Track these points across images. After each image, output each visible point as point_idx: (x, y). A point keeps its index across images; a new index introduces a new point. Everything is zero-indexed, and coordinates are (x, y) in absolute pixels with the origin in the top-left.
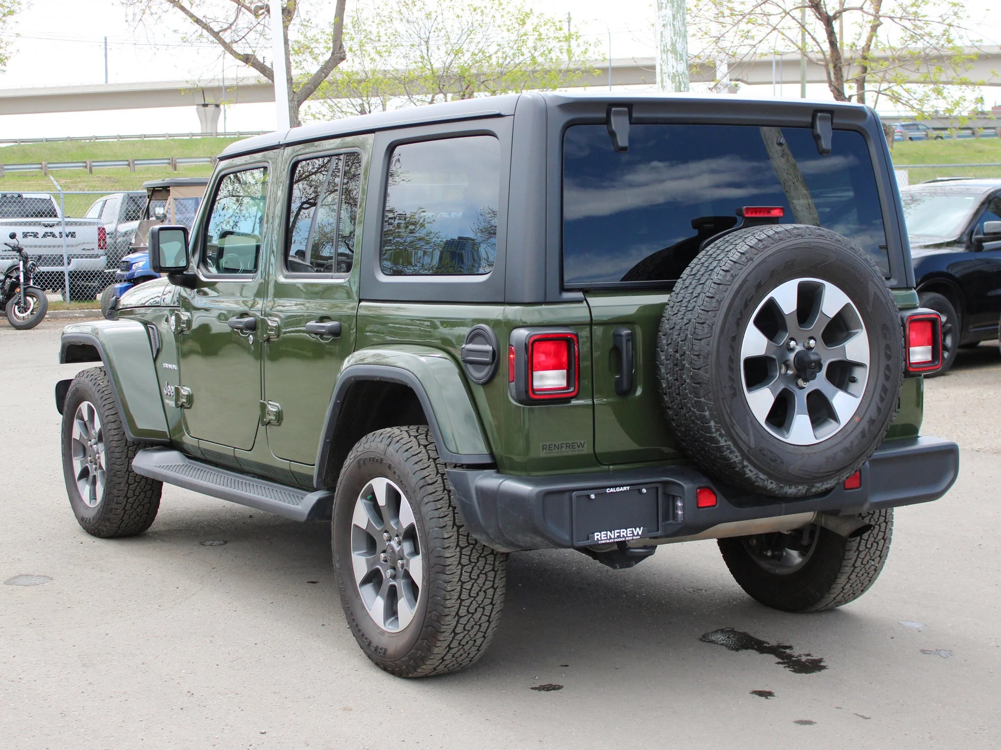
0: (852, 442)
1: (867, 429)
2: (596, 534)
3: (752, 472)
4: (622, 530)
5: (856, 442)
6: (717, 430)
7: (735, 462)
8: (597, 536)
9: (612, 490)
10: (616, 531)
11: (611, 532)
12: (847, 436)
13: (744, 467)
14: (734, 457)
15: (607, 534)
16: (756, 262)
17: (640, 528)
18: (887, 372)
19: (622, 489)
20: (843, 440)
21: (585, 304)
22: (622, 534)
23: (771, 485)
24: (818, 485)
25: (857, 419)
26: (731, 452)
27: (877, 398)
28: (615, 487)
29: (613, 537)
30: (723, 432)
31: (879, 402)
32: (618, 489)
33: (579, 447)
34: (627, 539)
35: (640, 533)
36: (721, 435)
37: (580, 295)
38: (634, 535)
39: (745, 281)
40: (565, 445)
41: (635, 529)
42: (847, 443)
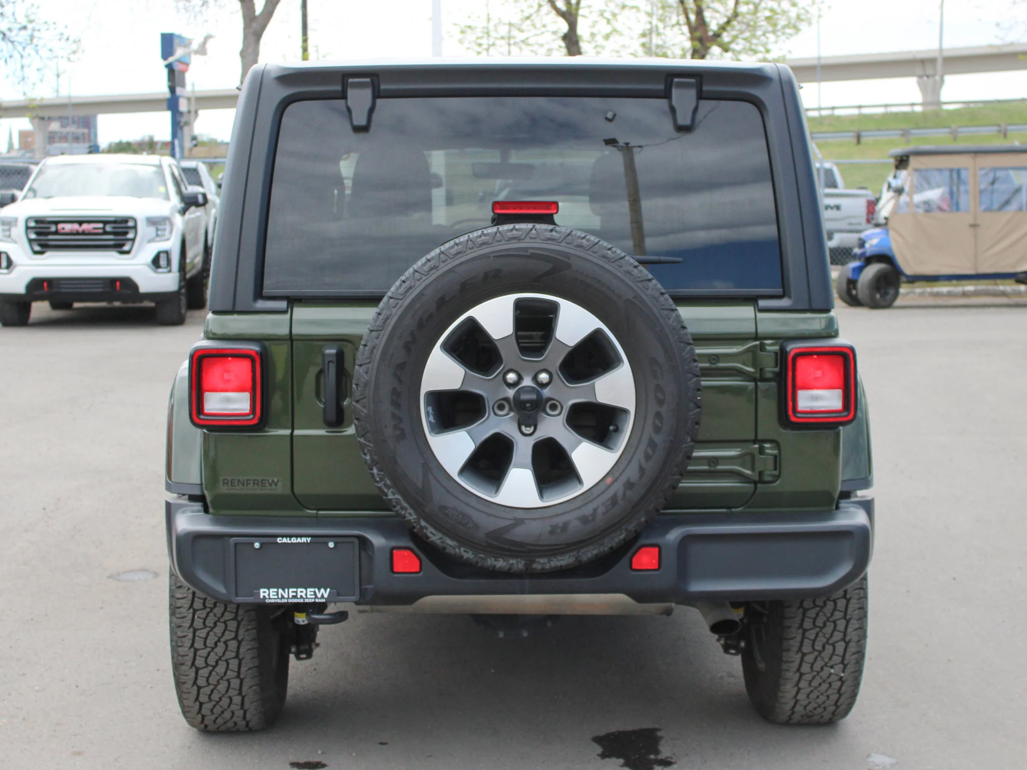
0: (595, 510)
1: (620, 495)
2: (262, 590)
3: (434, 535)
4: (299, 590)
5: (601, 510)
6: (382, 479)
7: (410, 520)
8: (263, 593)
9: (285, 540)
10: (291, 590)
11: (284, 590)
12: (590, 502)
13: (422, 528)
14: (407, 515)
15: (277, 592)
16: (441, 271)
17: (326, 590)
18: (658, 423)
19: (299, 540)
20: (583, 505)
21: (288, 316)
22: (299, 594)
23: (468, 555)
24: (542, 560)
25: (609, 480)
26: (403, 508)
27: (640, 455)
28: (290, 536)
29: (286, 596)
30: (389, 482)
31: (643, 461)
32: (294, 540)
33: (270, 485)
34: (307, 601)
35: (326, 596)
36: (388, 487)
37: (283, 305)
38: (316, 597)
39: (421, 294)
40: (251, 482)
41: (319, 590)
42: (587, 510)
